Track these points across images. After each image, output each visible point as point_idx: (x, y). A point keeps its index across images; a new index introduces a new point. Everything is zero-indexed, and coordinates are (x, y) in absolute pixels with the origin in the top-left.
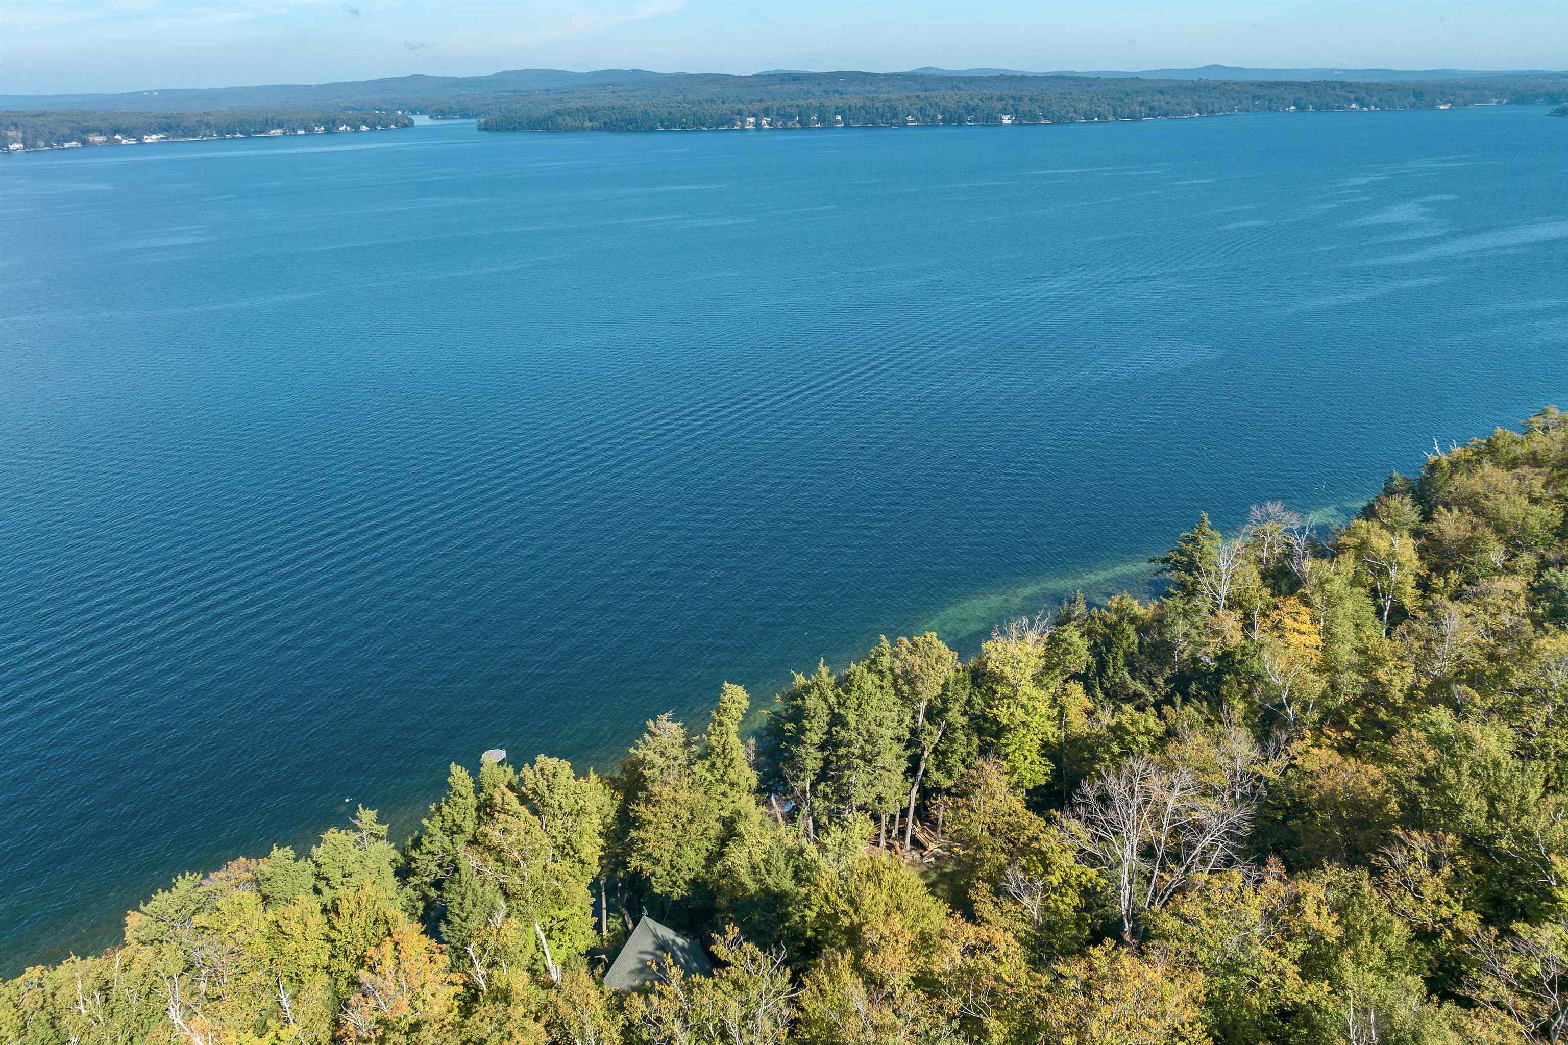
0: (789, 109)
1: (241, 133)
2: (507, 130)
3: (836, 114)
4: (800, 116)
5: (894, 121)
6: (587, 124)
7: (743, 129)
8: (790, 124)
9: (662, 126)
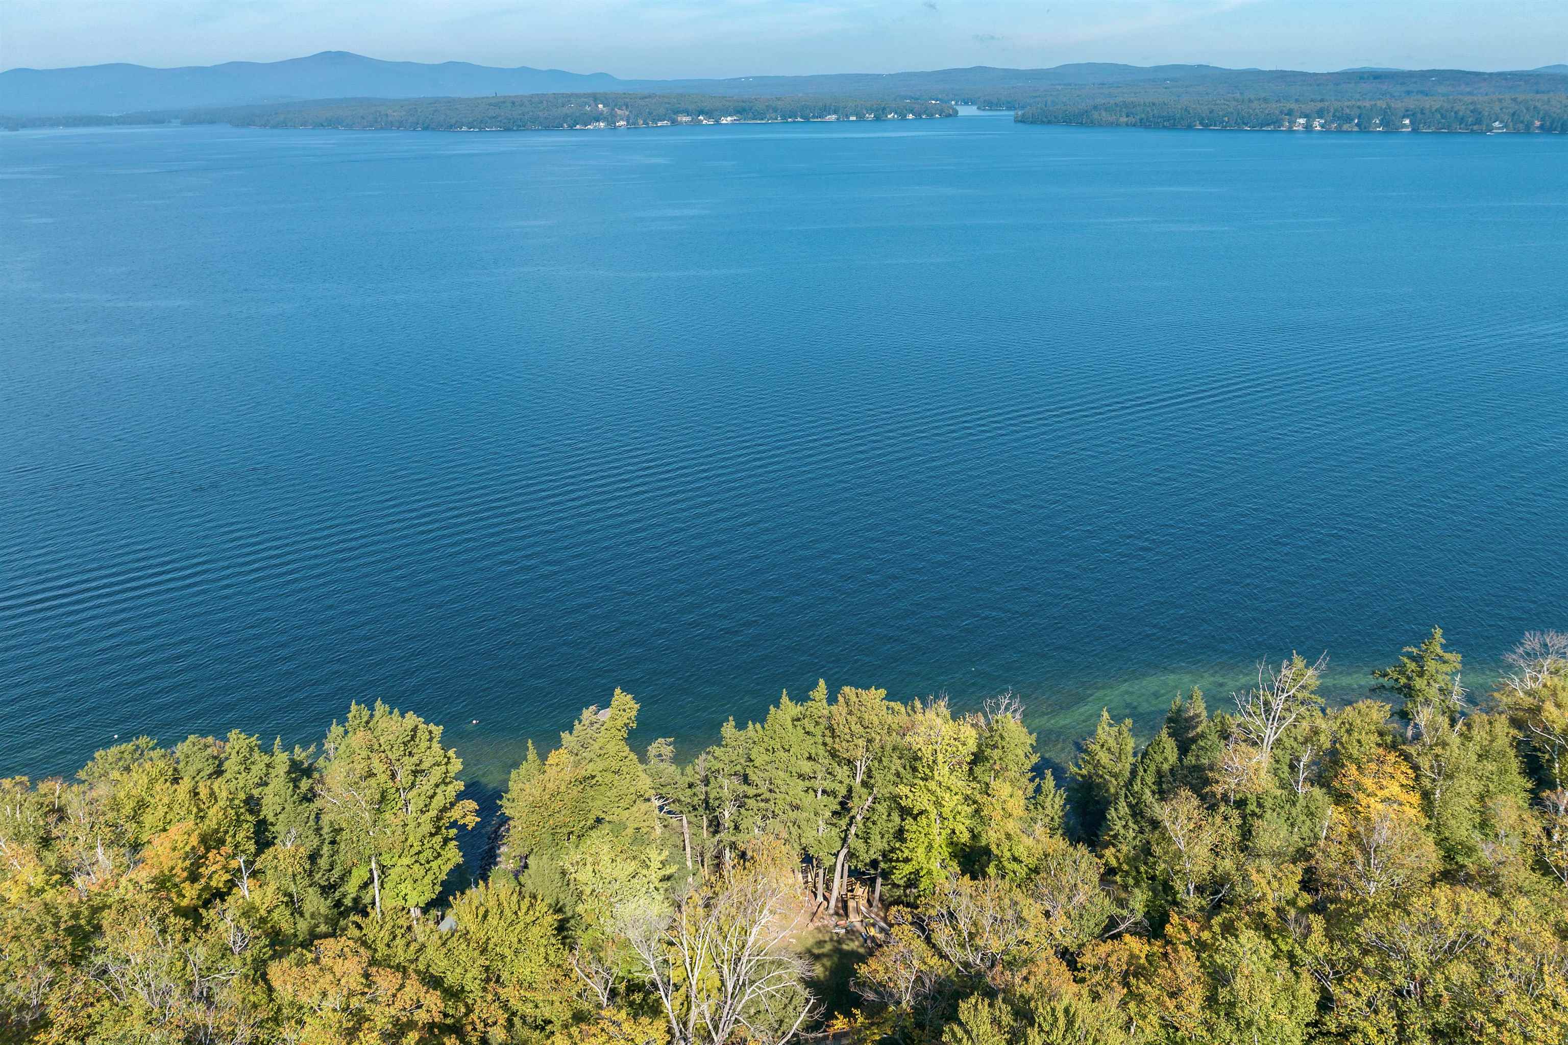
0: (1348, 111)
1: (801, 118)
2: (1043, 122)
3: (1404, 117)
4: (1359, 117)
5: (1475, 128)
6: (1124, 119)
7: (1290, 131)
8: (1346, 127)
9: (1201, 124)
